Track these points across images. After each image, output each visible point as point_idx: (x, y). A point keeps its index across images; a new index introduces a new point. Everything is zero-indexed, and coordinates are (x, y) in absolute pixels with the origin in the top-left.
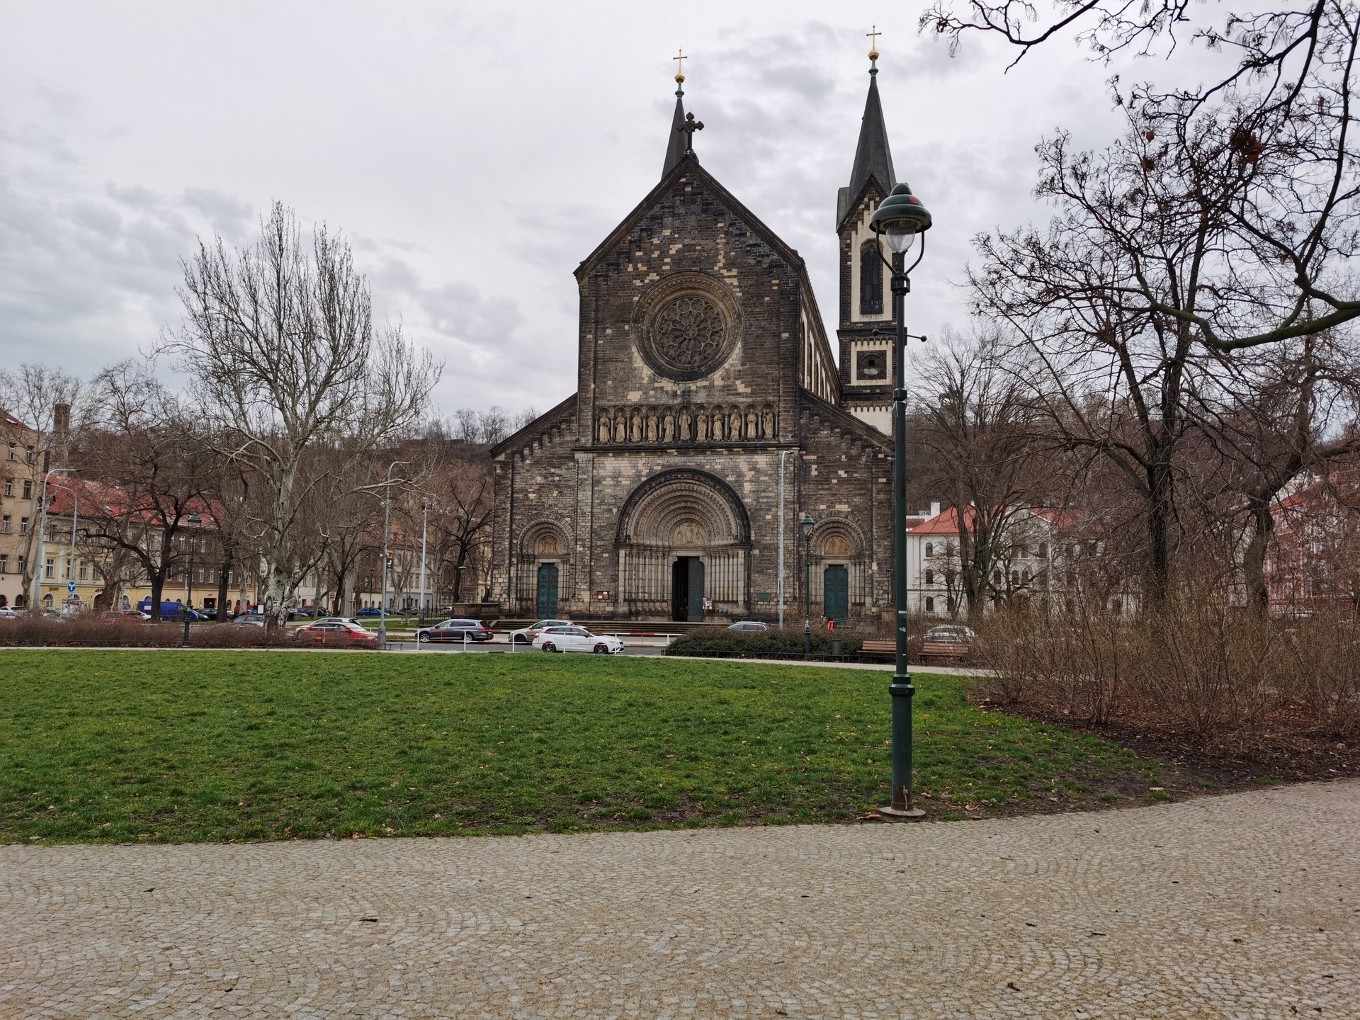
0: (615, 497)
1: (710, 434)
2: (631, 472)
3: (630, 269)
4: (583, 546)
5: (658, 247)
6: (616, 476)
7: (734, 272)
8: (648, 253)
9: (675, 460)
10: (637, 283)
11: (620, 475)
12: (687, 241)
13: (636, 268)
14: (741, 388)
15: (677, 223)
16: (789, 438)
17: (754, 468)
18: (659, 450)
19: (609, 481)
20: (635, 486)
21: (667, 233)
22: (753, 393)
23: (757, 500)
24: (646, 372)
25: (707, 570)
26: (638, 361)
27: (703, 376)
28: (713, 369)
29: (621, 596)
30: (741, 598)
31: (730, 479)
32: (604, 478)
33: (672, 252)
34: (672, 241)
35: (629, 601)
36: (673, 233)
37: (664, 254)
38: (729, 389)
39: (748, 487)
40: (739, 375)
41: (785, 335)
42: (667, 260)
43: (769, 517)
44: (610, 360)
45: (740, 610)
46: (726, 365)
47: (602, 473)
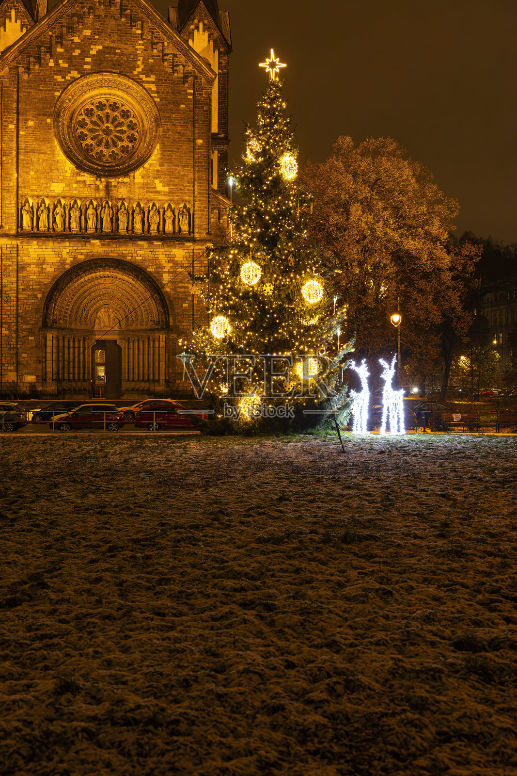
0: (39, 283)
1: (130, 227)
2: (56, 260)
3: (51, 64)
4: (9, 329)
5: (78, 46)
6: (41, 263)
7: (153, 78)
8: (69, 50)
9: (97, 247)
10: (59, 78)
11: (44, 262)
12: (107, 43)
13: (57, 64)
14: (160, 187)
15: (97, 25)
16: (204, 236)
17: (171, 260)
18: (84, 237)
19: (33, 268)
20: (60, 273)
21: (88, 33)
22: (170, 192)
23: (175, 289)
24: (69, 166)
25: (125, 352)
26: (61, 156)
27: (126, 173)
28: (134, 168)
29: (49, 376)
30: (162, 377)
31: (150, 269)
32: (29, 265)
33: (93, 52)
34: (92, 41)
35: (58, 381)
36: (93, 34)
37: (85, 53)
38: (148, 187)
39: (166, 278)
40: (158, 175)
41: (199, 142)
42: (88, 60)
43: (185, 305)
44: (32, 151)
45: (160, 388)
46: (146, 165)
47: (26, 260)
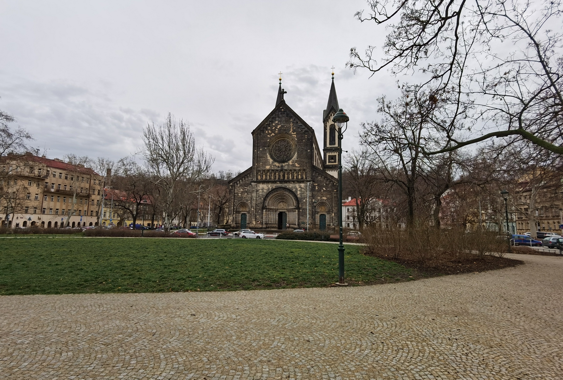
0: (262, 195)
1: (288, 178)
2: (267, 188)
3: (267, 132)
4: (254, 209)
5: (274, 126)
6: (263, 189)
7: (295, 133)
8: (272, 128)
9: (279, 185)
10: (269, 136)
11: (264, 189)
12: (282, 125)
13: (268, 132)
14: (297, 165)
15: (279, 119)
16: (310, 179)
17: (300, 187)
18: (274, 182)
19: (261, 191)
20: (268, 192)
21: (277, 122)
22: (300, 167)
23: (301, 196)
24: (271, 161)
25: (288, 215)
26: (269, 158)
27: (286, 162)
28: (289, 160)
29: (264, 222)
30: (297, 223)
31: (294, 190)
32: (259, 190)
33: (278, 127)
34: (278, 124)
35: (266, 224)
36: (278, 122)
37: (276, 128)
38: (293, 165)
39: (299, 192)
40: (296, 162)
41: (309, 151)
42: (277, 130)
43: (304, 201)
44: (261, 157)
45: (296, 226)
46: (293, 159)
47: (259, 188)
